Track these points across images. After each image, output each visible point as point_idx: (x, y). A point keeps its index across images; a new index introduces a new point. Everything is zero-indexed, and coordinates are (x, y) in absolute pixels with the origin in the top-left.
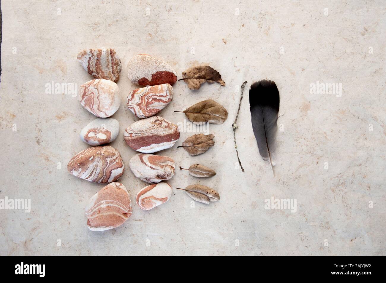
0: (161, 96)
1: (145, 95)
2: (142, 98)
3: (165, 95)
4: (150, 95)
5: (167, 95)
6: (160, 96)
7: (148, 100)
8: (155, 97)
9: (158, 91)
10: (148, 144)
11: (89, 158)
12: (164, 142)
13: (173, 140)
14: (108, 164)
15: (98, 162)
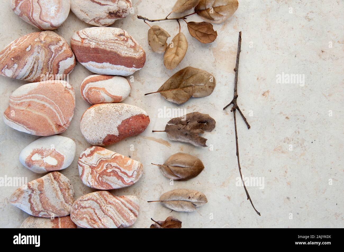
0: (125, 173)
1: (106, 161)
2: (101, 162)
3: (130, 175)
4: (114, 164)
5: (132, 176)
6: (123, 172)
7: (107, 169)
8: (117, 170)
10: (100, 60)
11: (26, 48)
12: (121, 65)
13: (134, 67)
14: (54, 54)
15: (39, 53)
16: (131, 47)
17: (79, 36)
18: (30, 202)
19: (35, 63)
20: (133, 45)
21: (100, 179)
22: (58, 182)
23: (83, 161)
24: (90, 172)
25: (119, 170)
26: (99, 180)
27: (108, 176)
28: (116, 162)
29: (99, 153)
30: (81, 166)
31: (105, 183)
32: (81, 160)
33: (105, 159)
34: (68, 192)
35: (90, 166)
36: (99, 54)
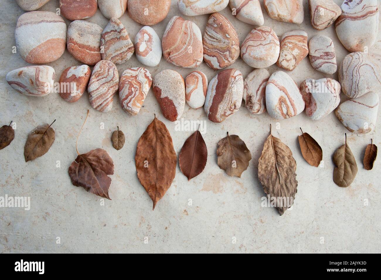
0: (130, 101)
1: (140, 88)
2: (140, 84)
3: (129, 105)
4: (137, 93)
5: (128, 106)
6: (131, 99)
7: (134, 88)
8: (133, 95)
9: (136, 101)
10: (218, 88)
11: (228, 34)
12: (213, 104)
13: (210, 113)
14: (222, 53)
15: (224, 43)
16: (225, 113)
17: (238, 75)
18: (111, 31)
19: (217, 39)
20: (227, 114)
21: (127, 82)
22: (127, 51)
23: (141, 71)
24: (133, 75)
25: (133, 96)
26: (126, 81)
27: (129, 88)
28: (139, 95)
29: (146, 83)
30: (138, 69)
31: (124, 85)
32: (143, 69)
33: (142, 86)
34: (119, 59)
35: (137, 75)
36: (223, 88)
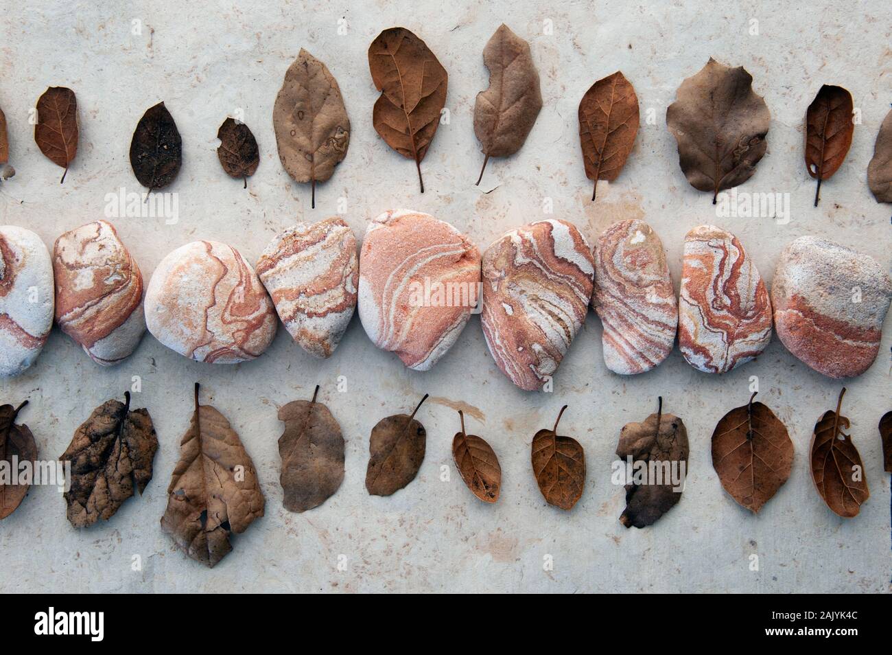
0: (722, 264)
1: (708, 313)
2: (713, 324)
3: (721, 251)
4: (710, 296)
5: (724, 248)
6: (722, 268)
7: (725, 306)
8: (720, 284)
9: (705, 270)
21: (750, 314)
23: (723, 362)
25: (720, 279)
26: (754, 315)
27: (739, 299)
28: (704, 292)
29: (696, 335)
30: (734, 363)
31: (756, 301)
32: (720, 368)
33: (705, 319)
35: (730, 344)
